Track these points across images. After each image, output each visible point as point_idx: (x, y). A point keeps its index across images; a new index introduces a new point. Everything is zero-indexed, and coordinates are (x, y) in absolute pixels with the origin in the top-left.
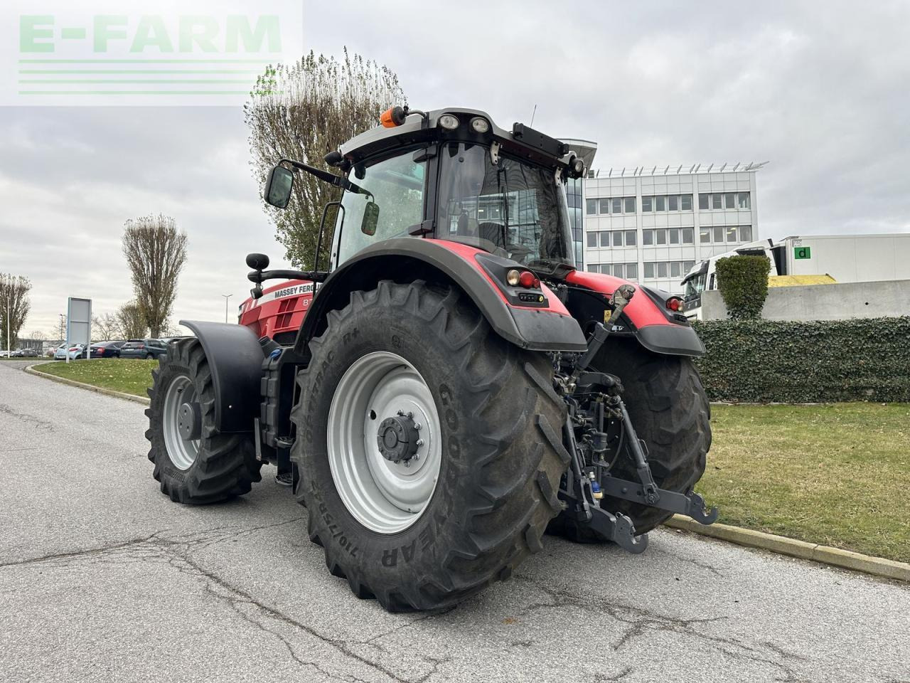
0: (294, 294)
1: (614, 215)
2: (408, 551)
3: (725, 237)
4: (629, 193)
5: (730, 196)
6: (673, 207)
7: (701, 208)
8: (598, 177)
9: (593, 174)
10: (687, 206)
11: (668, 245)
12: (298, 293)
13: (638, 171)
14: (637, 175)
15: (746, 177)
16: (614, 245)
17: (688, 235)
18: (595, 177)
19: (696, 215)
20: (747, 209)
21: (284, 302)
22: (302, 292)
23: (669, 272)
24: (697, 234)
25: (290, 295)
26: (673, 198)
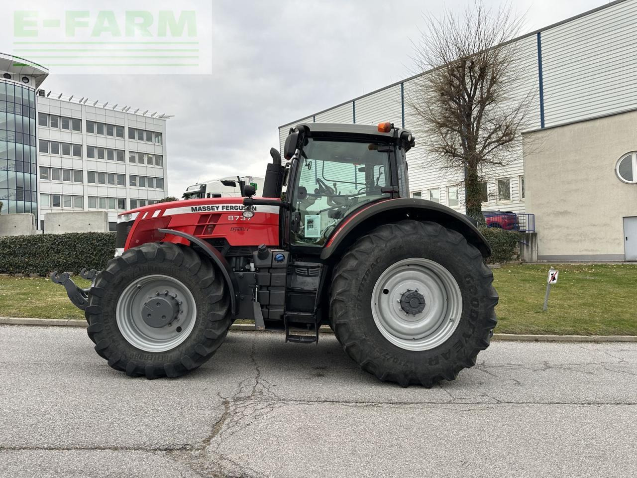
0: (216, 210)
1: (63, 130)
2: (445, 356)
3: (146, 161)
4: (76, 116)
5: (149, 133)
6: (110, 133)
7: (130, 138)
8: (49, 97)
9: (44, 93)
10: (120, 134)
11: (106, 160)
12: (220, 210)
13: (83, 100)
14: (82, 103)
15: (160, 122)
16: (63, 154)
17: (121, 156)
18: (46, 96)
19: (127, 142)
20: (159, 144)
21: (204, 217)
22: (225, 210)
23: (106, 180)
24: (127, 156)
25: (211, 211)
26: (110, 127)
